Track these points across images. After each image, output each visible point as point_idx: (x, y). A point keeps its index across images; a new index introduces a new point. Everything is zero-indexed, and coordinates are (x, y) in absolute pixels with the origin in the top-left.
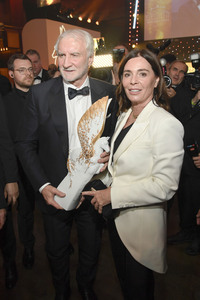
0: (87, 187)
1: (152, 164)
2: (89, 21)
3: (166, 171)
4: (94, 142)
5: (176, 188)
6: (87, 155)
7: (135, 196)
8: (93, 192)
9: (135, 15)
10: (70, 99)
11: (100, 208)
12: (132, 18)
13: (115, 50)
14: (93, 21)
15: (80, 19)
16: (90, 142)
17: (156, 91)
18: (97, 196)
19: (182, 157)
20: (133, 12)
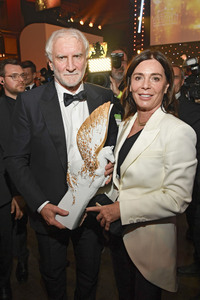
0: (92, 203)
1: (163, 175)
2: (91, 25)
3: (179, 182)
4: (97, 152)
5: (189, 200)
6: (91, 167)
7: (147, 210)
8: (99, 206)
9: (140, 19)
10: (66, 106)
11: (108, 224)
12: (138, 22)
13: (113, 54)
14: (95, 25)
15: (82, 23)
16: (93, 152)
17: (165, 97)
18: (104, 212)
19: (195, 167)
20: (138, 15)
